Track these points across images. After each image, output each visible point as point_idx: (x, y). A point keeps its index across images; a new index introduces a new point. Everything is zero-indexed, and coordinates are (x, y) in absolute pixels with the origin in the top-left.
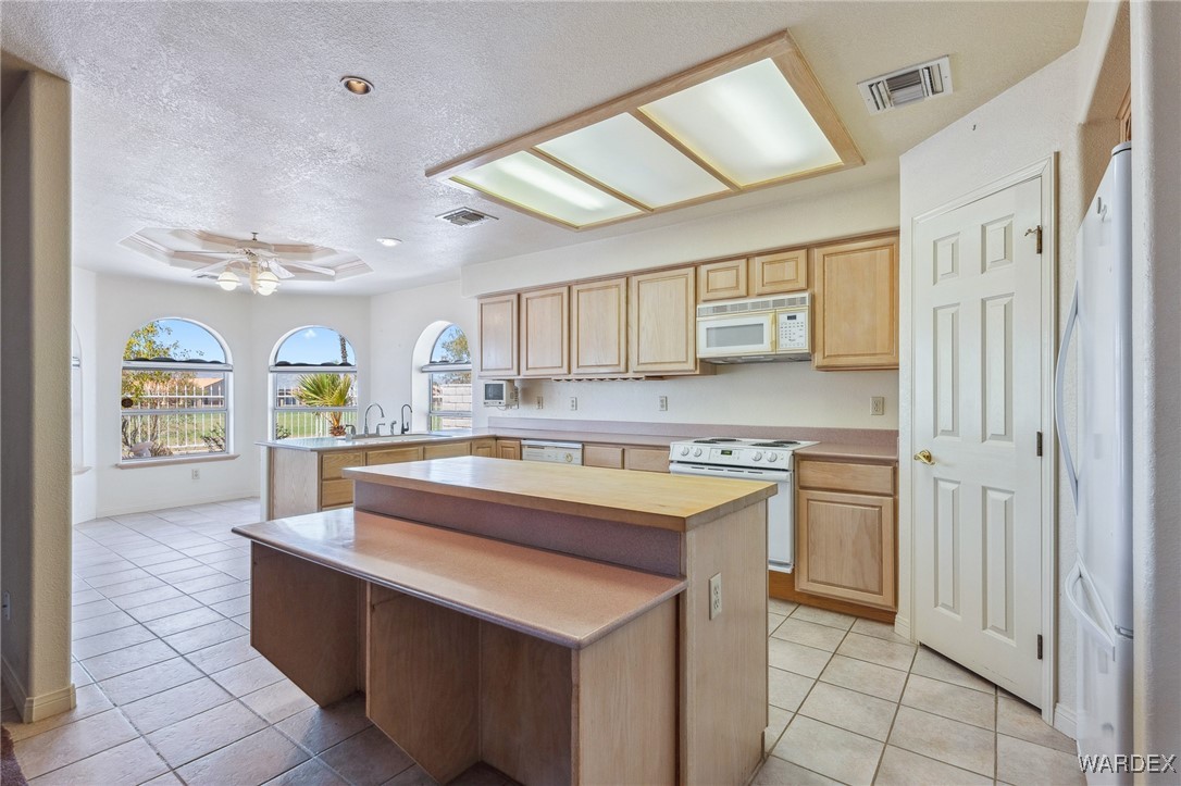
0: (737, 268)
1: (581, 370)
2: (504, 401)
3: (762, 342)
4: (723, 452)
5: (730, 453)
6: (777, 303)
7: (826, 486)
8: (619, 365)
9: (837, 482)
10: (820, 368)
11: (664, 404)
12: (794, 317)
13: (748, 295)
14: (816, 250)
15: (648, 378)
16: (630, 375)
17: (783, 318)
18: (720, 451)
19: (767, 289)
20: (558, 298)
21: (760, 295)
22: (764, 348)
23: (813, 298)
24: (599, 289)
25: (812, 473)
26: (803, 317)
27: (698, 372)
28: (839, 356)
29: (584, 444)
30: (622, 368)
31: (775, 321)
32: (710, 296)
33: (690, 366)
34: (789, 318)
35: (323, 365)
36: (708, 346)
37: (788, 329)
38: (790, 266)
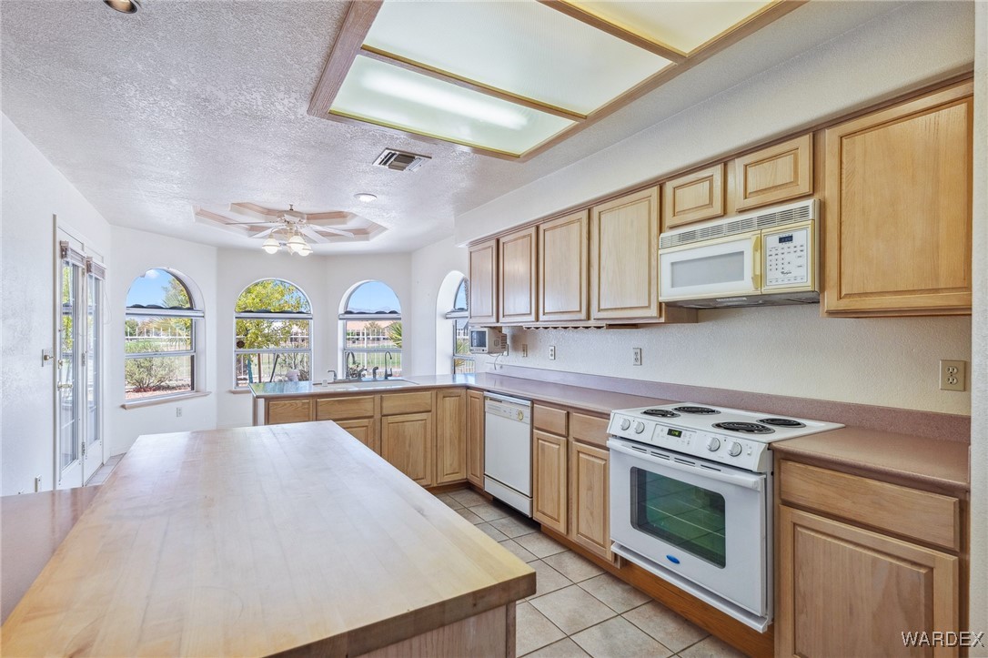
0: (710, 178)
1: (546, 318)
2: (486, 349)
3: (741, 277)
4: (671, 432)
5: (679, 434)
6: (764, 221)
7: (823, 508)
8: (580, 311)
9: (846, 506)
10: (833, 313)
11: (639, 357)
12: (789, 239)
13: (725, 213)
14: (827, 131)
15: (610, 326)
16: (592, 323)
17: (773, 241)
18: (666, 430)
19: (752, 202)
20: (527, 240)
21: (742, 211)
22: (743, 287)
23: (822, 207)
24: (561, 226)
25: (801, 483)
26: (804, 236)
27: (663, 320)
28: (866, 294)
29: (533, 401)
30: (583, 315)
31: (760, 246)
32: (677, 220)
33: (653, 312)
34: (782, 240)
35: (377, 313)
36: (673, 286)
37: (780, 257)
38: (784, 165)
